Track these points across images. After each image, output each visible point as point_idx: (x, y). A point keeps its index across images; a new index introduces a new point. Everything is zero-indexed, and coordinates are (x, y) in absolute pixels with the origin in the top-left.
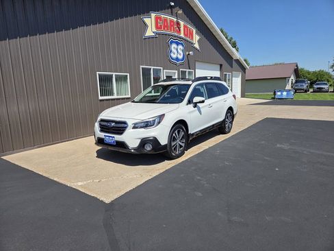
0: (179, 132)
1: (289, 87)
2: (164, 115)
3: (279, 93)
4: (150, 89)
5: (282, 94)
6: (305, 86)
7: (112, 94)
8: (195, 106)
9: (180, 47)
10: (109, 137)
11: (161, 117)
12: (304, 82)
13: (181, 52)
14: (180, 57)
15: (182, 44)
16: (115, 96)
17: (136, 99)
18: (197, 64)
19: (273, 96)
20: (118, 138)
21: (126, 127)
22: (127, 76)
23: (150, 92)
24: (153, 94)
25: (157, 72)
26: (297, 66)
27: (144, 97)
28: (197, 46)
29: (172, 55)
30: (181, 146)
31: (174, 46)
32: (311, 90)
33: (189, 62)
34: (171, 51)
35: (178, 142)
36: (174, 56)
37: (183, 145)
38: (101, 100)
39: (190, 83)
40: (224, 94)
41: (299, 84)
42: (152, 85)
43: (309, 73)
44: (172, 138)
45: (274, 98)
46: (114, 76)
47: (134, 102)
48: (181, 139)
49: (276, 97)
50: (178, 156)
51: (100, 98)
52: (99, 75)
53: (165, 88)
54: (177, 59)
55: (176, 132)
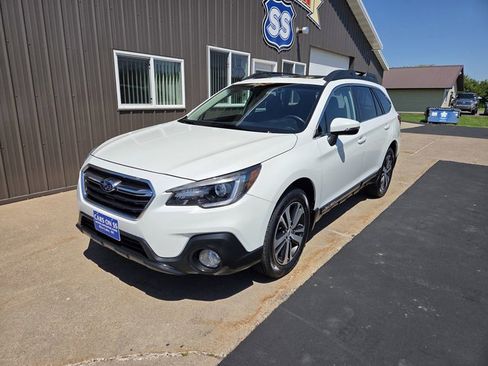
0: (293, 210)
1: (445, 104)
2: (258, 167)
3: (435, 114)
4: (223, 93)
5: (439, 115)
6: (472, 104)
7: (148, 100)
8: (333, 142)
9: (286, 16)
10: (105, 217)
11: (251, 173)
12: (471, 97)
13: (287, 27)
14: (285, 36)
15: (289, 10)
16: (154, 105)
17: (190, 115)
18: (314, 53)
19: (424, 118)
20: (125, 224)
21: (148, 199)
22: (179, 64)
23: (224, 100)
24: (229, 104)
25: (239, 62)
26: (462, 71)
27: (212, 109)
28: (315, 17)
29: (270, 29)
30: (294, 243)
31: (275, 11)
32: (481, 111)
33: (300, 48)
34: (268, 22)
35: (289, 234)
36: (273, 33)
37: (299, 239)
38: (123, 112)
39: (321, 82)
40: (383, 113)
41: (464, 101)
42: (230, 84)
43: (475, 83)
44: (275, 229)
45: (425, 121)
46: (152, 62)
47: (185, 121)
48: (296, 228)
49: (429, 120)
50: (286, 270)
51: (121, 106)
52: (119, 57)
53: (258, 91)
54: (279, 39)
55: (287, 211)
